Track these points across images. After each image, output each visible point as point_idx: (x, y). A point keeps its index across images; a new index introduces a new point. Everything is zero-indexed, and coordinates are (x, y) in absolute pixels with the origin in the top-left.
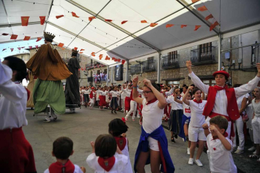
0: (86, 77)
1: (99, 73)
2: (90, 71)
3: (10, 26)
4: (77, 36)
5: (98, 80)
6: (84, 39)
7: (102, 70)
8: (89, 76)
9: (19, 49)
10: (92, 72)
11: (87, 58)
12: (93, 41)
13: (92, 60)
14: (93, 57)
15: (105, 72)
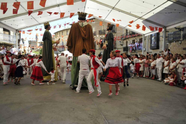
0: (122, 47)
1: (134, 42)
2: (125, 41)
3: (58, 5)
4: (113, 8)
5: (133, 50)
6: (120, 11)
7: (138, 39)
8: (125, 46)
9: (65, 25)
10: (127, 42)
11: (122, 28)
12: (129, 11)
13: (127, 30)
14: (128, 27)
15: (141, 41)
